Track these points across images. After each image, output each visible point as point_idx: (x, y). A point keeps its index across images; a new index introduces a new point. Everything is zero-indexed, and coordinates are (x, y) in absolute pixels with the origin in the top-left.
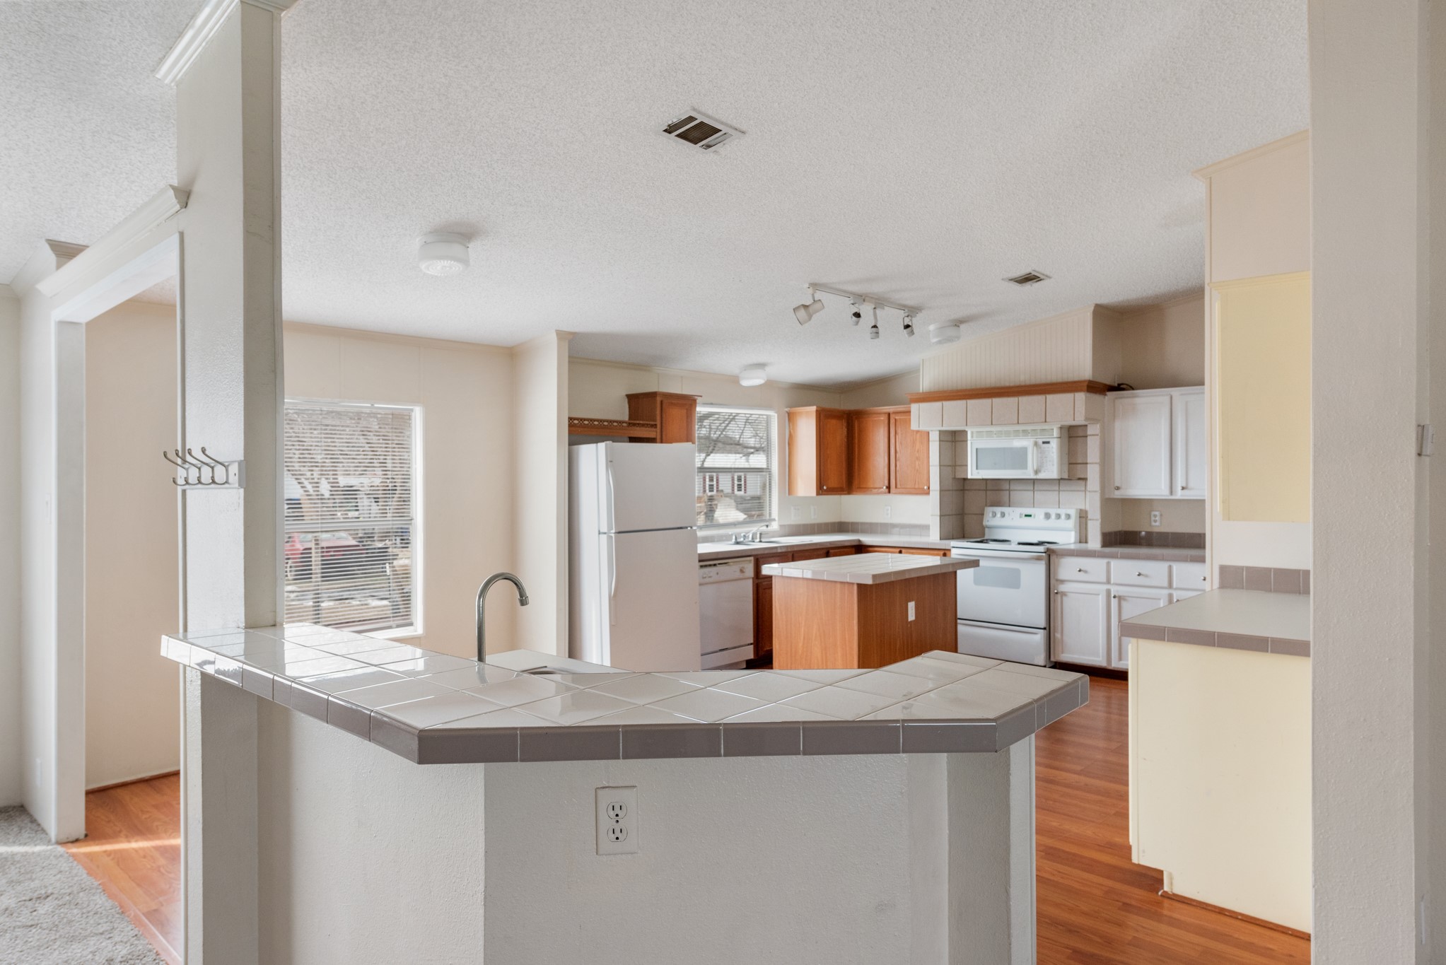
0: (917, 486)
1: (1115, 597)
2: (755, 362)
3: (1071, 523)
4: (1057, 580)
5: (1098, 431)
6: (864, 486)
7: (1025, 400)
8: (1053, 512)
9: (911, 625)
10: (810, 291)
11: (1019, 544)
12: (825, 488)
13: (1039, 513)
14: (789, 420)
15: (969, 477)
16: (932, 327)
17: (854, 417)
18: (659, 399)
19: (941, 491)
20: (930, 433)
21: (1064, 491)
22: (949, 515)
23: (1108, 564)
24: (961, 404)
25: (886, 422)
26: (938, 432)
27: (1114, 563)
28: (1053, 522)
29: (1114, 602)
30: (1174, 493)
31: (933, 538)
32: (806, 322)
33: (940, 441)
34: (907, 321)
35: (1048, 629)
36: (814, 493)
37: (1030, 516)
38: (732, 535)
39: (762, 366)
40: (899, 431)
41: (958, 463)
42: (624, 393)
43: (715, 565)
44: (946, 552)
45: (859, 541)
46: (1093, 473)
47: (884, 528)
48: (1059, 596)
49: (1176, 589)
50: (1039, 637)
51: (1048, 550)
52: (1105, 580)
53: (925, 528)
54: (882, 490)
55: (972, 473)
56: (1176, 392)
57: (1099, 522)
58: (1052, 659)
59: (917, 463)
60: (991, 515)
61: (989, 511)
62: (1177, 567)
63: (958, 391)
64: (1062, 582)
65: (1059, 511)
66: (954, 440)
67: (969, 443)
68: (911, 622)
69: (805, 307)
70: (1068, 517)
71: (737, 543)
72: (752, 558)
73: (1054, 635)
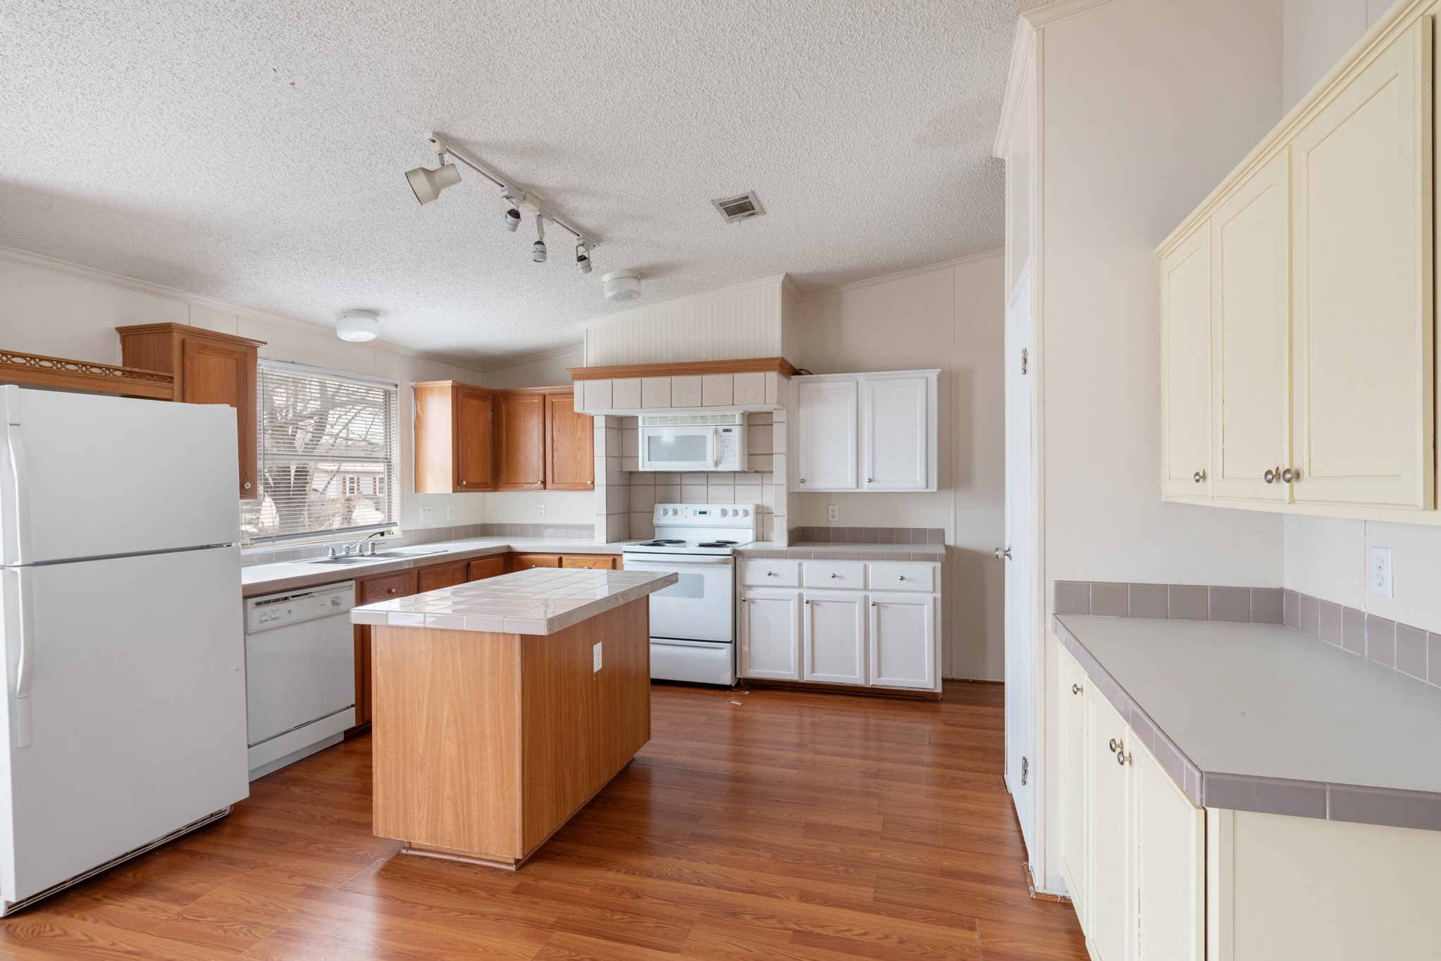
0: (578, 481)
1: (807, 602)
2: (360, 306)
3: (750, 520)
4: (744, 586)
5: (784, 419)
6: (514, 481)
7: (709, 379)
8: (730, 508)
9: (597, 678)
10: (437, 147)
11: (701, 545)
12: (464, 483)
13: (714, 509)
14: (416, 397)
15: (641, 469)
16: (606, 278)
17: (501, 398)
18: (177, 337)
19: (607, 486)
20: (595, 417)
21: (739, 485)
22: (616, 514)
23: (800, 564)
24: (634, 382)
25: (541, 405)
26: (604, 417)
27: (807, 564)
28: (730, 519)
29: (807, 608)
30: (859, 486)
31: (599, 541)
32: (430, 200)
33: (606, 427)
34: (582, 251)
35: (733, 642)
36: (451, 492)
37: (705, 513)
38: (327, 548)
39: (371, 313)
40: (556, 416)
41: (625, 455)
42: (113, 325)
43: (286, 599)
44: (616, 557)
45: (509, 547)
46: (779, 464)
47: (535, 530)
48: (746, 603)
49: (872, 590)
50: (725, 653)
51: (734, 551)
52: (796, 584)
53: (590, 528)
54: (536, 485)
55: (644, 465)
56: (861, 377)
57: (785, 518)
58: (738, 676)
59: (578, 453)
60: (662, 513)
61: (660, 508)
62: (873, 566)
63: (630, 367)
64: (750, 587)
65: (736, 507)
66: (622, 427)
67: (640, 429)
68: (597, 672)
69: (428, 172)
70: (746, 513)
71: (336, 560)
72: (353, 583)
73: (741, 649)
